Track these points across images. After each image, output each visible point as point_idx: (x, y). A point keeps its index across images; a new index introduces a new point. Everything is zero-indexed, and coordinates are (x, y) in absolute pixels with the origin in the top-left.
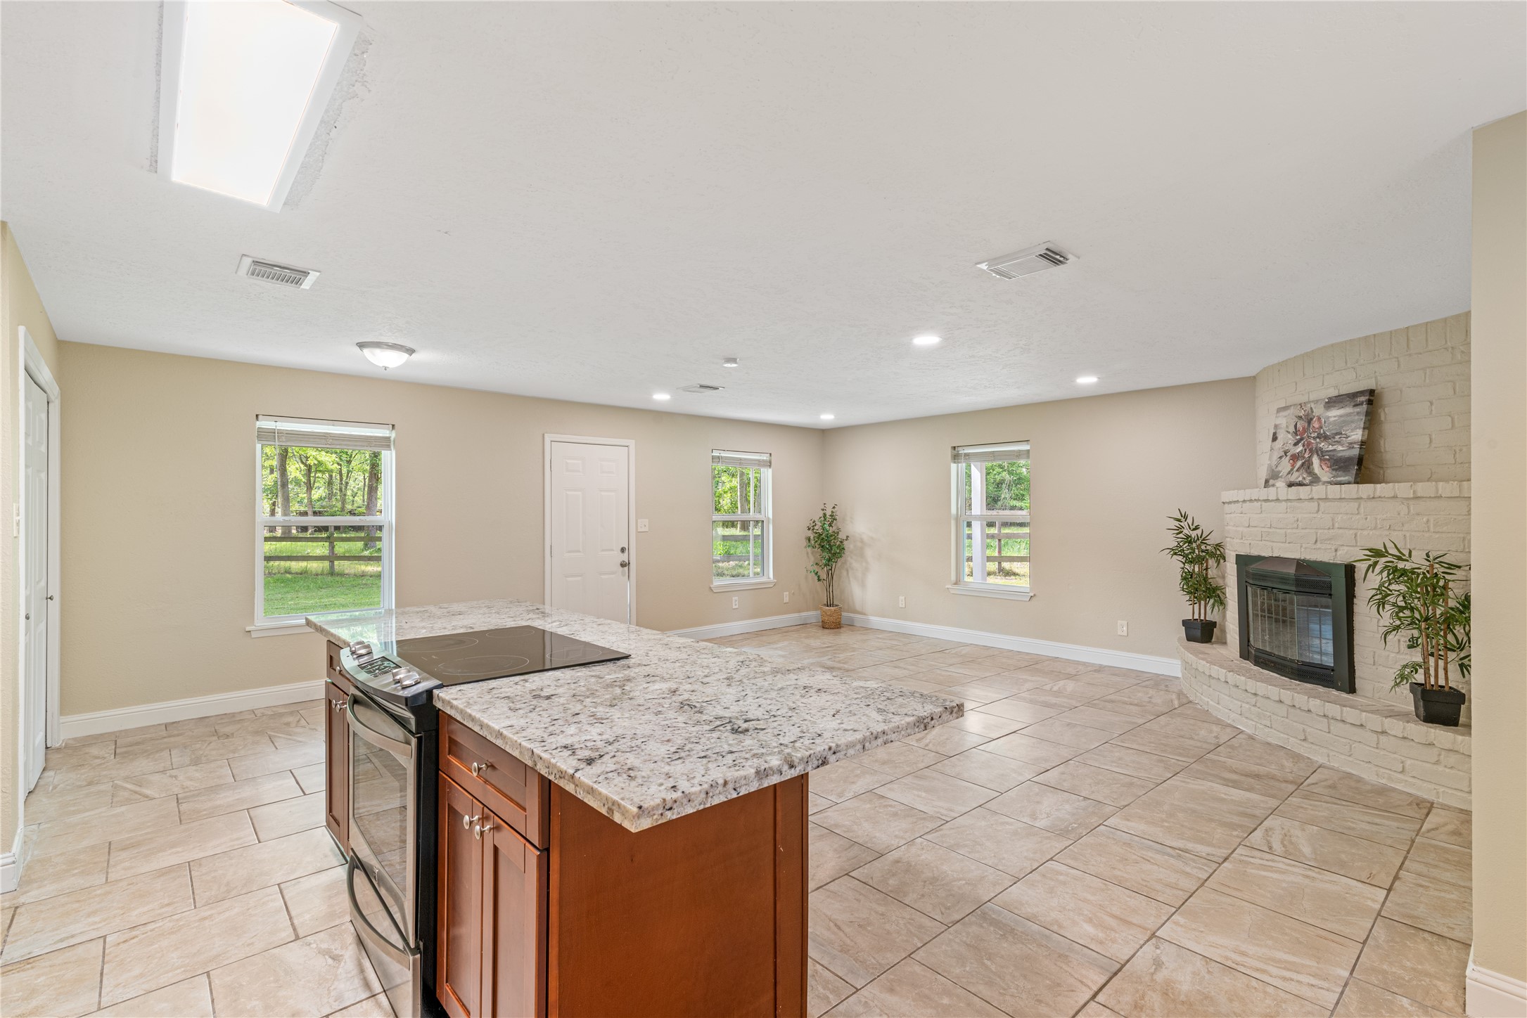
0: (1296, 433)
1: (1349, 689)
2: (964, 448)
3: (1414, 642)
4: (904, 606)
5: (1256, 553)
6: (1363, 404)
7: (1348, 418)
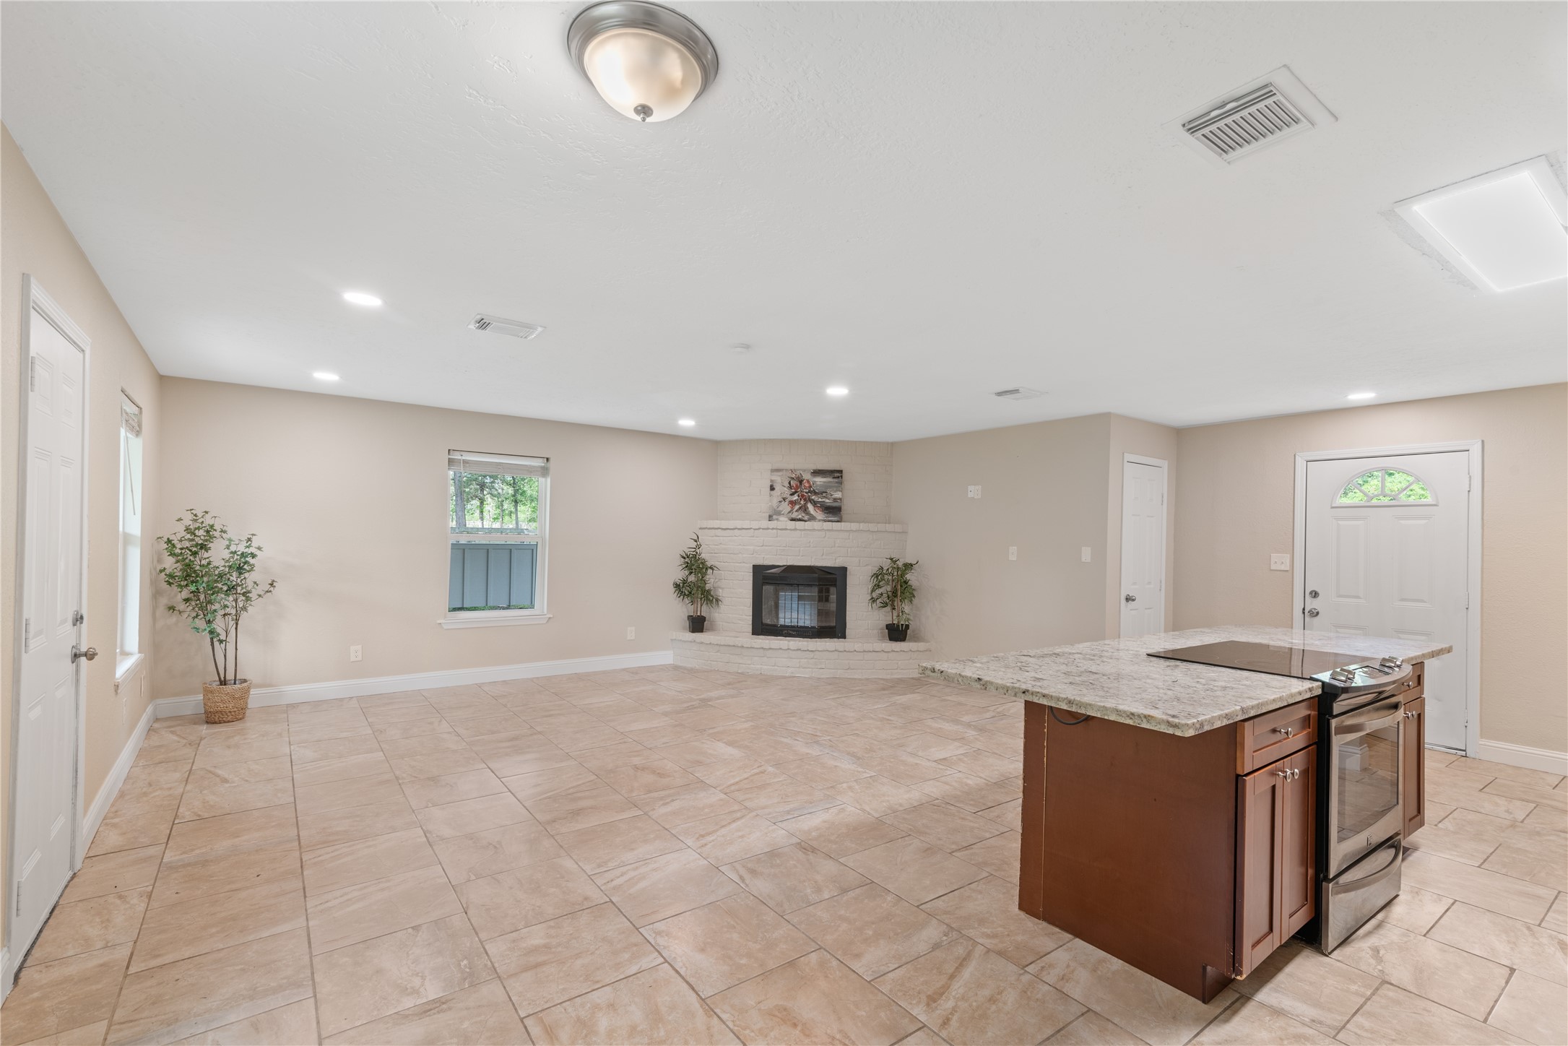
0: (790, 487)
1: (844, 636)
2: (462, 453)
3: (885, 605)
4: (360, 658)
5: (770, 564)
6: (839, 477)
7: (830, 484)
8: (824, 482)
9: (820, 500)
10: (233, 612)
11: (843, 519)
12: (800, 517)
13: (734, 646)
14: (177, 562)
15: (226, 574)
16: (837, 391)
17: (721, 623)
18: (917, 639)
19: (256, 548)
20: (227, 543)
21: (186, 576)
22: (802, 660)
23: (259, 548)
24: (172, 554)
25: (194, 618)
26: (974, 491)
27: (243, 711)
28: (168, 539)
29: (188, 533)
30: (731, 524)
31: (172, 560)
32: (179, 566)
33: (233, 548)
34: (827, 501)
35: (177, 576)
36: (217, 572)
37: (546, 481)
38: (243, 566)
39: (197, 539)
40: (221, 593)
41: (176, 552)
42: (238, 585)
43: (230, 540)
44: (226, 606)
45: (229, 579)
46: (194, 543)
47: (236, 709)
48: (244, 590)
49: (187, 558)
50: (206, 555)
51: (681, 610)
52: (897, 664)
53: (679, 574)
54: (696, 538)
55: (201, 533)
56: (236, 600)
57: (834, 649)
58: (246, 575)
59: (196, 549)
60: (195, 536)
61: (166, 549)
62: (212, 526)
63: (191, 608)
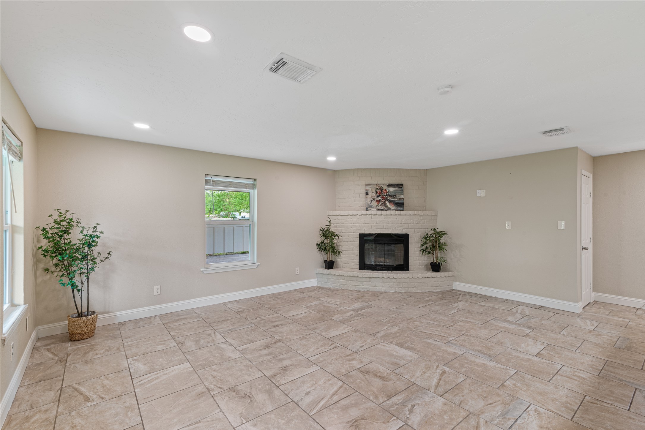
0: (377, 193)
1: (408, 270)
2: (212, 176)
3: (429, 253)
4: (159, 293)
5: (368, 233)
6: (401, 188)
7: (397, 191)
8: (394, 190)
9: (392, 199)
10: (86, 271)
11: (404, 209)
12: (382, 208)
13: (353, 276)
14: (50, 242)
15: (81, 249)
16: (451, 132)
17: (341, 264)
18: (446, 270)
19: (99, 232)
20: (82, 229)
21: (56, 251)
22: (390, 283)
23: (102, 232)
24: (46, 238)
25: (61, 276)
26: (481, 193)
27: (93, 332)
28: (43, 228)
29: (56, 224)
30: (346, 213)
31: (46, 241)
32: (51, 244)
33: (85, 232)
34: (396, 200)
35: (49, 251)
36: (75, 247)
37: (254, 192)
38: (92, 243)
39: (62, 227)
40: (78, 260)
41: (49, 236)
42: (88, 254)
43: (83, 228)
44: (81, 268)
45: (83, 251)
46: (60, 230)
47: (89, 331)
48: (92, 258)
49: (56, 239)
50: (68, 237)
51: (320, 257)
52: (439, 283)
53: (319, 239)
54: (329, 220)
55: (64, 223)
56: (87, 264)
57: (407, 277)
58: (93, 248)
59: (61, 234)
60: (61, 225)
61: (42, 234)
62: (71, 219)
63: (59, 269)
